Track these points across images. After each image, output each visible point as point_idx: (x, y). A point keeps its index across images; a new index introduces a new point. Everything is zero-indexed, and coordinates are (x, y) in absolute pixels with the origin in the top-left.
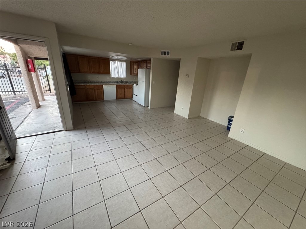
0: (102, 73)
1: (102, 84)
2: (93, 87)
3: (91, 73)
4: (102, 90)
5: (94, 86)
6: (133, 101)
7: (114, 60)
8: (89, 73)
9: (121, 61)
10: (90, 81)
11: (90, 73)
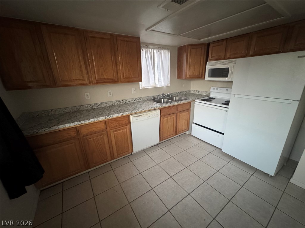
0: (123, 82)
1: (126, 113)
2: (103, 126)
3: (94, 84)
4: (128, 130)
5: (105, 122)
6: (192, 138)
7: (147, 45)
8: (86, 85)
9: (160, 47)
10: (90, 105)
11: (90, 83)
